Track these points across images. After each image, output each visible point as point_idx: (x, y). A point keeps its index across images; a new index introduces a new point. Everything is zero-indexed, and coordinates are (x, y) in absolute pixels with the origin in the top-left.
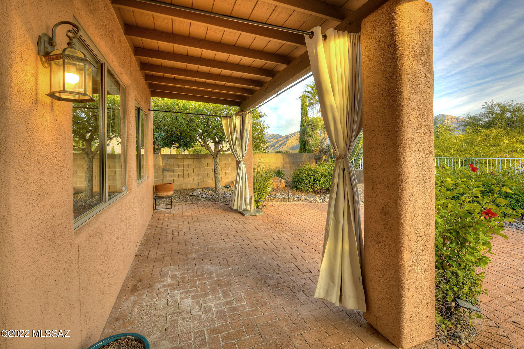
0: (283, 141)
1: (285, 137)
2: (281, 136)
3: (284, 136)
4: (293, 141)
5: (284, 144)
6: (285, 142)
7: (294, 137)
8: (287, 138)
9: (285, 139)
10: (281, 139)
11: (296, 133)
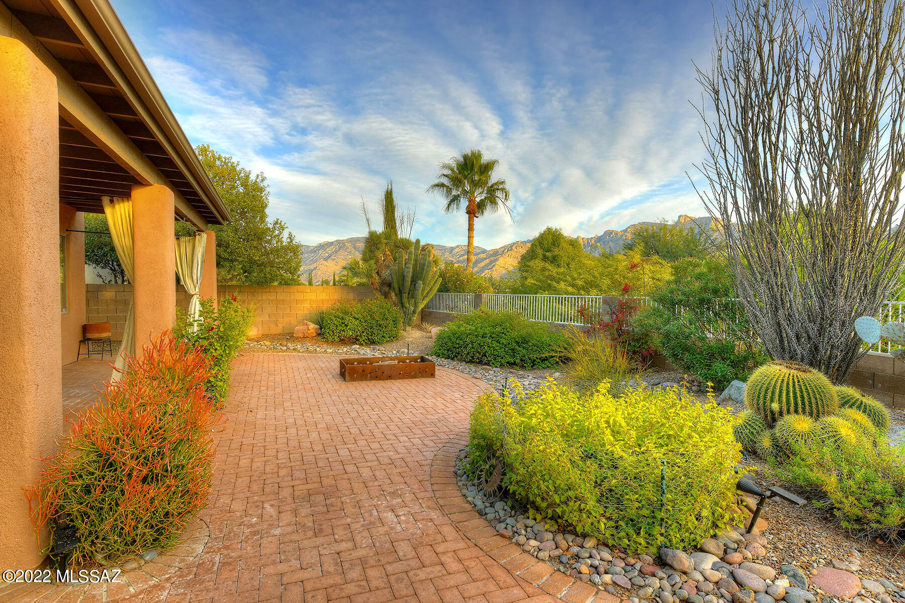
0: (487, 261)
1: (491, 253)
2: (484, 251)
3: (489, 251)
4: (507, 260)
5: (490, 267)
6: (491, 262)
7: (510, 253)
8: (496, 254)
9: (491, 256)
10: (482, 256)
11: (514, 244)
